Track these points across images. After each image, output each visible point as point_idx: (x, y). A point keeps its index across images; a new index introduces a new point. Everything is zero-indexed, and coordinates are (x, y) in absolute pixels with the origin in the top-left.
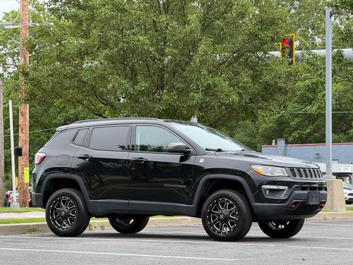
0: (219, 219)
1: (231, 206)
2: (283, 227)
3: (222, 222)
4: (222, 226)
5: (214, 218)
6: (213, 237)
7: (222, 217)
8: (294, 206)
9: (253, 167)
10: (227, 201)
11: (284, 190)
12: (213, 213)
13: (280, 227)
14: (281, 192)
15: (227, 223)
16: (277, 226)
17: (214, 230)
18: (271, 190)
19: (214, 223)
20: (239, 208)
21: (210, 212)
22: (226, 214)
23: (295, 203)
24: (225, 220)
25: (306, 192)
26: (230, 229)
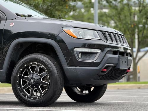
0: (29, 84)
1: (41, 70)
2: (87, 92)
3: (33, 86)
4: (32, 91)
5: (24, 82)
6: (23, 102)
7: (32, 81)
8: (105, 70)
9: (64, 29)
10: (38, 65)
11: (96, 53)
12: (23, 77)
13: (84, 92)
14: (94, 55)
15: (38, 88)
16: (82, 91)
17: (24, 95)
18: (83, 53)
19: (24, 88)
20: (50, 72)
21: (21, 77)
22: (37, 78)
23: (107, 67)
24: (36, 85)
25: (116, 56)
26: (41, 93)
